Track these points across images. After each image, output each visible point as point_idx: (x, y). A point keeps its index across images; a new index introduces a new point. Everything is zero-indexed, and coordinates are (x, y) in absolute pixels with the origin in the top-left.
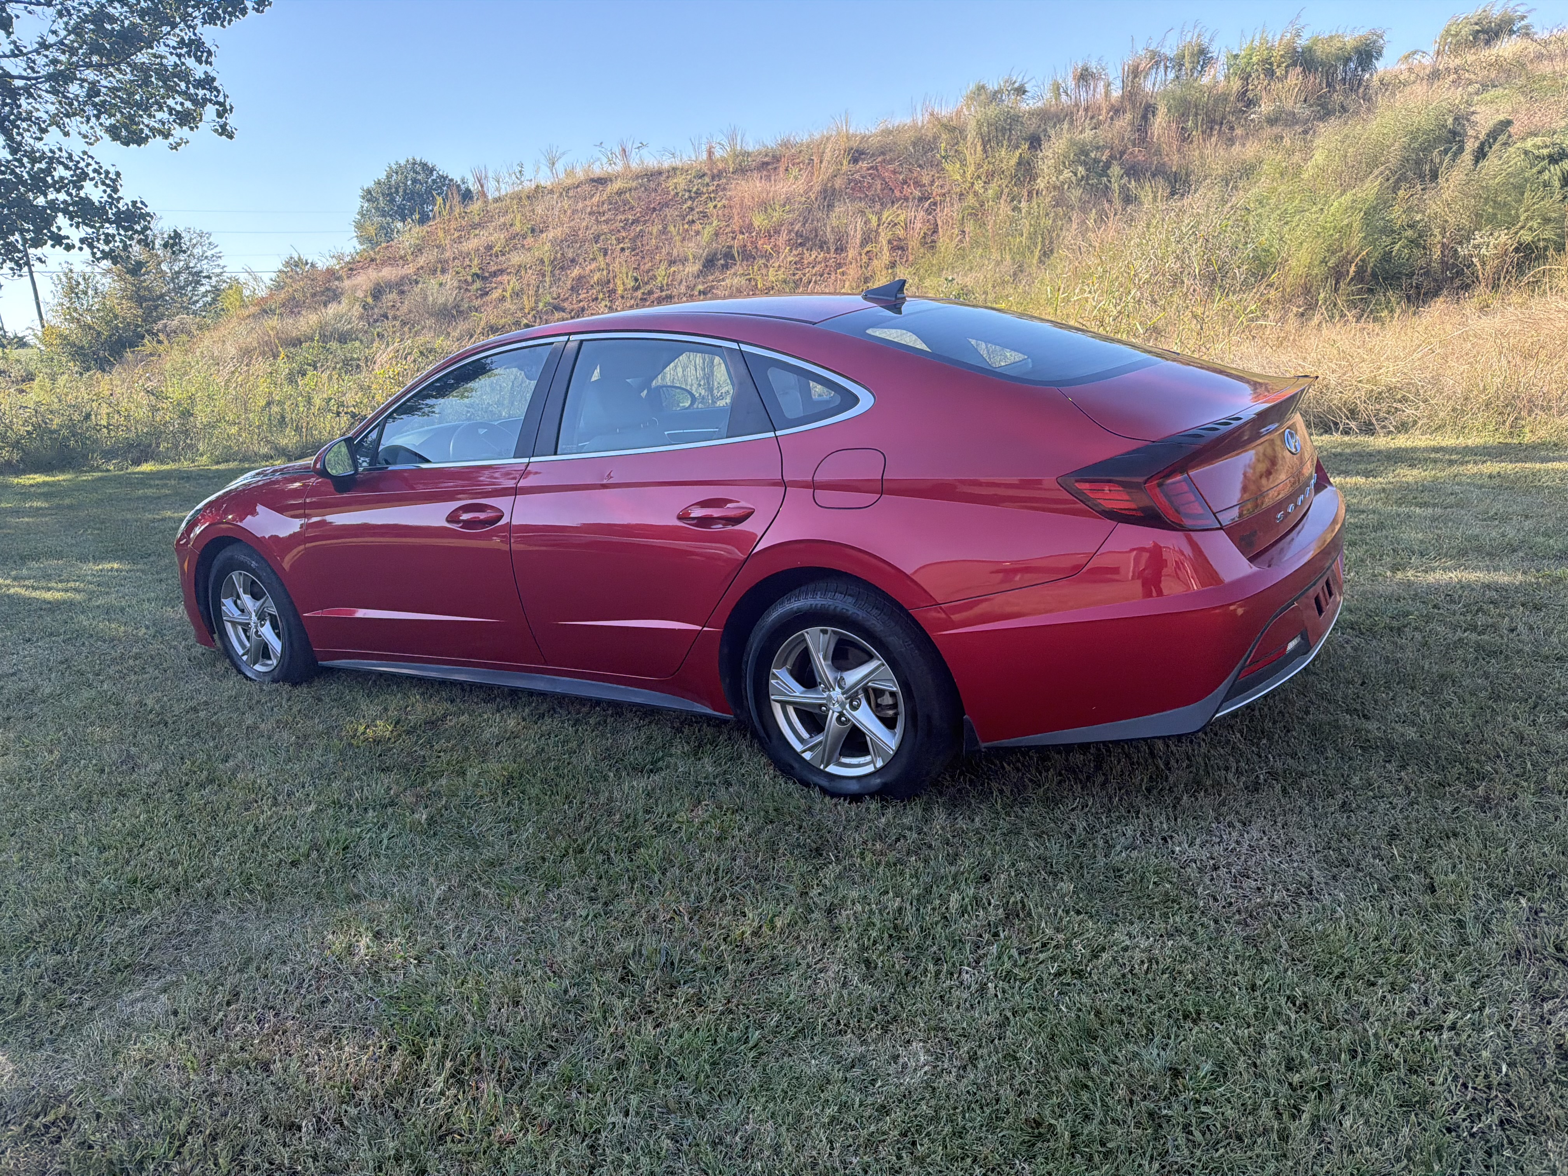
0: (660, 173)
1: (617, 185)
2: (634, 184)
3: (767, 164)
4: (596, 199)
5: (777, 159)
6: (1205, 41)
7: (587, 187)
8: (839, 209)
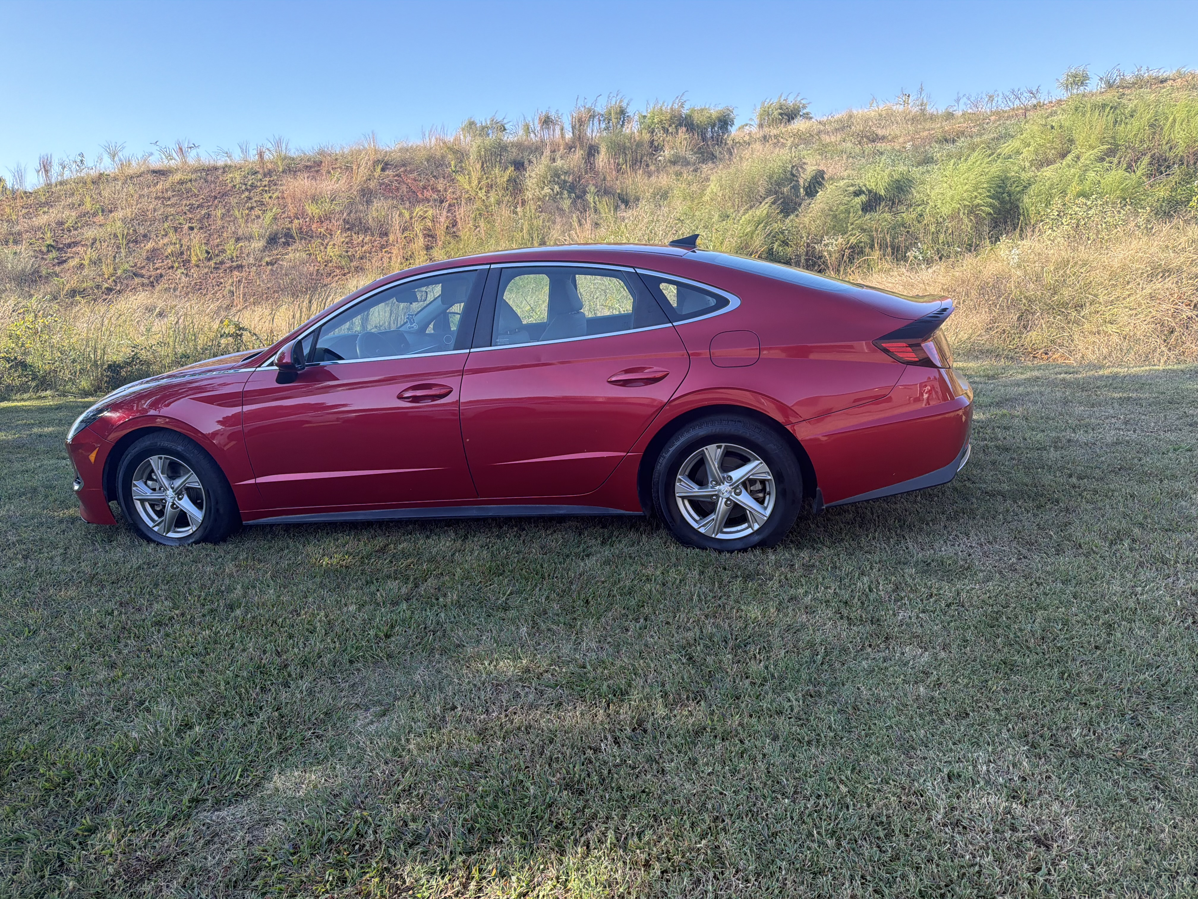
0: (216, 169)
1: (178, 177)
2: (194, 176)
3: (311, 167)
4: (159, 187)
5: (319, 164)
6: (624, 105)
7: (150, 177)
8: (377, 204)
